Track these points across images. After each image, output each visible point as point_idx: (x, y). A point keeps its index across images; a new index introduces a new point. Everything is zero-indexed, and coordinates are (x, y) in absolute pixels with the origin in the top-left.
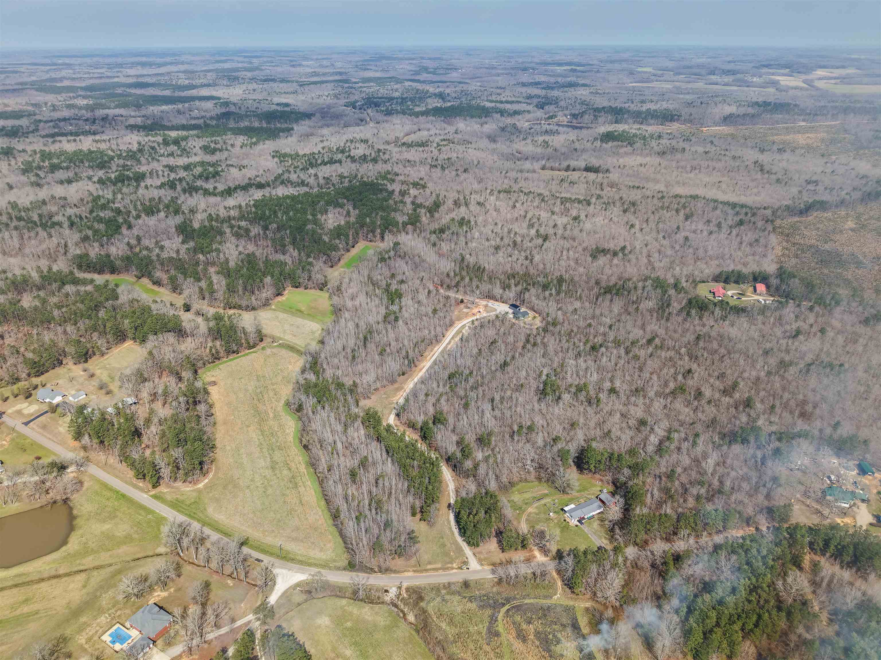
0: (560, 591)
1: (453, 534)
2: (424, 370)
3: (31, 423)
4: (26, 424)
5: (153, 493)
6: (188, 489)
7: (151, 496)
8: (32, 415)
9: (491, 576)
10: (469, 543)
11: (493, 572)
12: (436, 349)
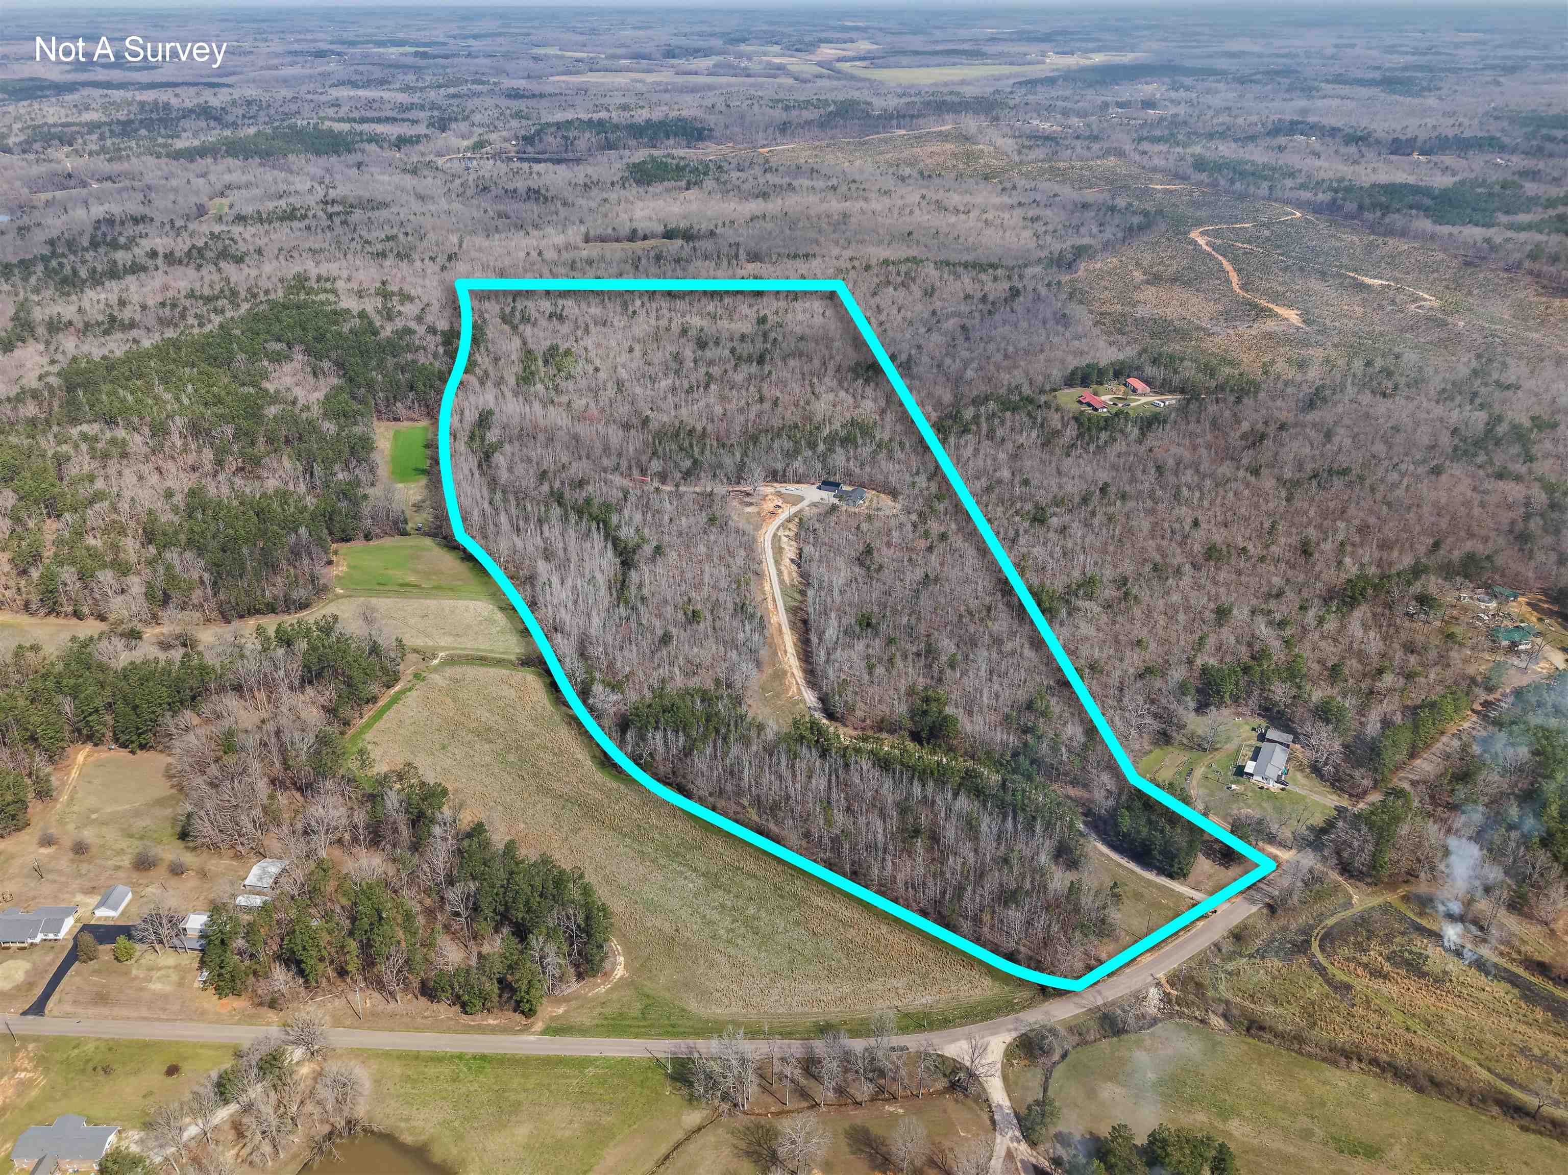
0: (1351, 890)
1: (1133, 872)
2: (786, 629)
3: (51, 1004)
4: (38, 1008)
5: (539, 1026)
6: (602, 989)
7: (545, 1032)
8: (30, 985)
9: (1254, 909)
10: (1171, 876)
11: (1253, 902)
12: (767, 588)
